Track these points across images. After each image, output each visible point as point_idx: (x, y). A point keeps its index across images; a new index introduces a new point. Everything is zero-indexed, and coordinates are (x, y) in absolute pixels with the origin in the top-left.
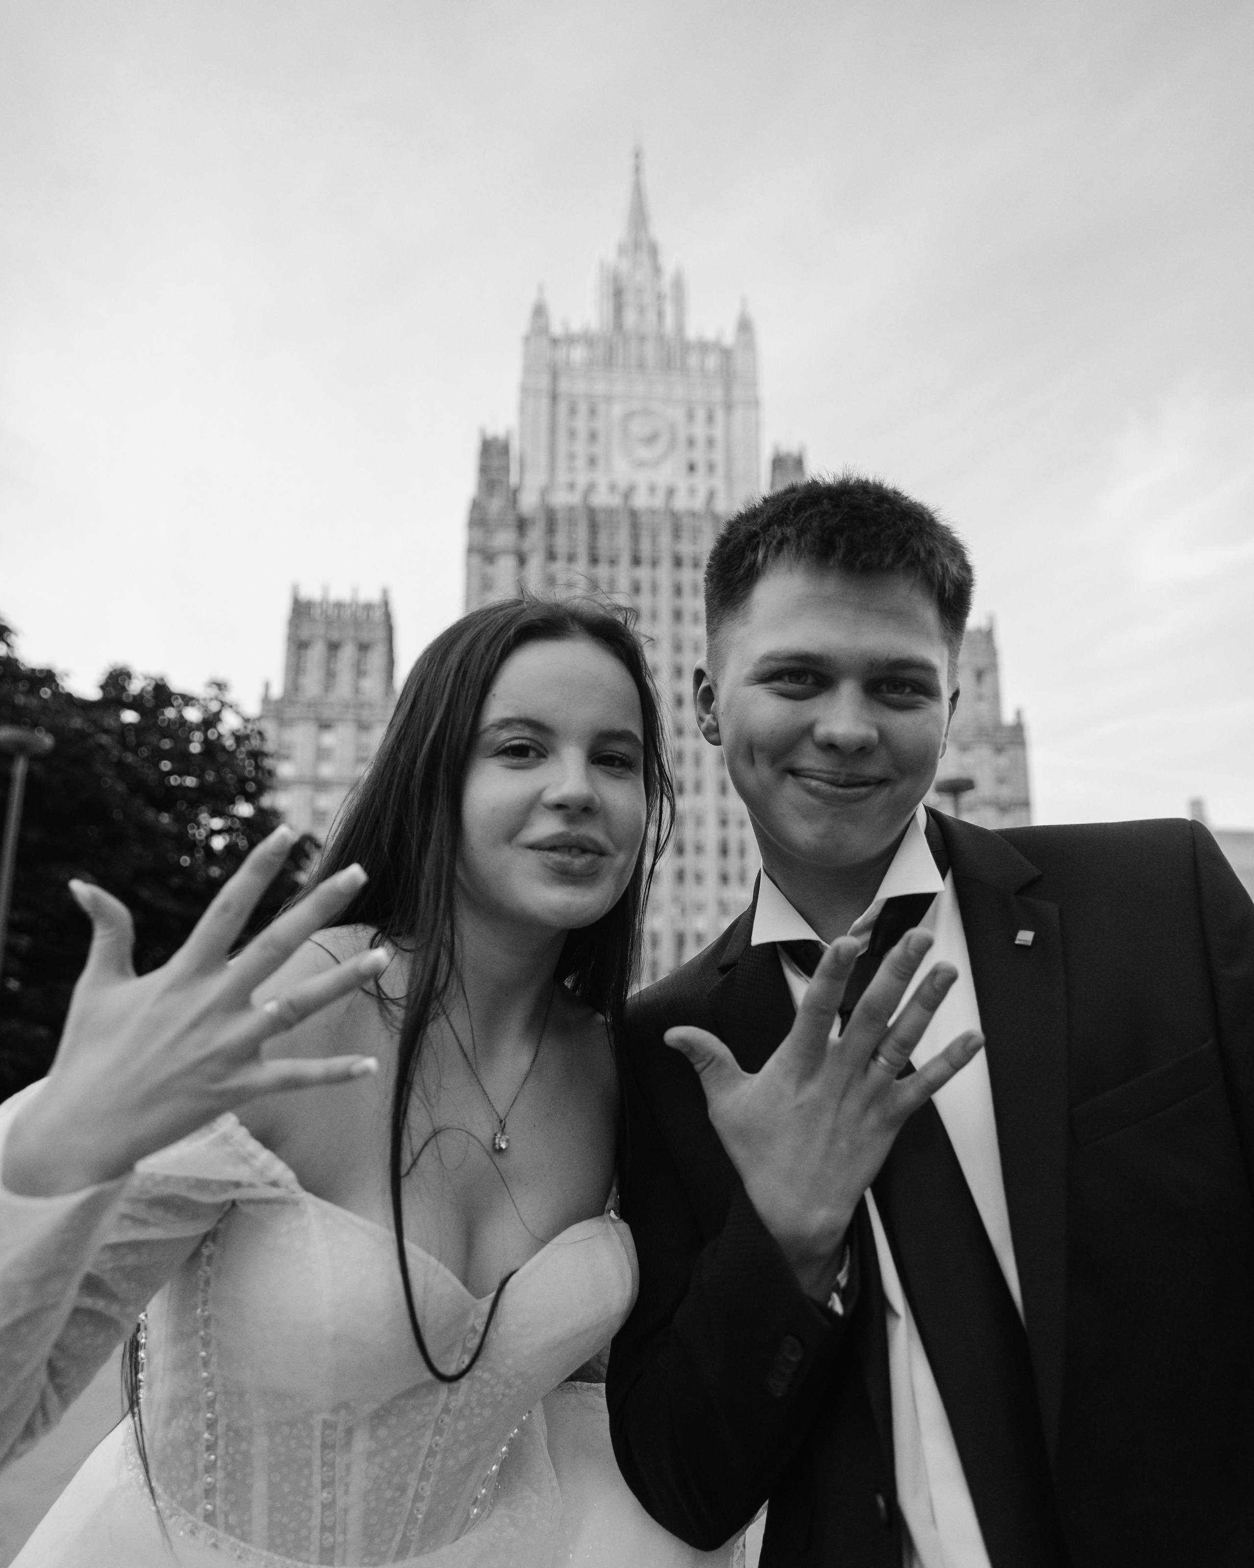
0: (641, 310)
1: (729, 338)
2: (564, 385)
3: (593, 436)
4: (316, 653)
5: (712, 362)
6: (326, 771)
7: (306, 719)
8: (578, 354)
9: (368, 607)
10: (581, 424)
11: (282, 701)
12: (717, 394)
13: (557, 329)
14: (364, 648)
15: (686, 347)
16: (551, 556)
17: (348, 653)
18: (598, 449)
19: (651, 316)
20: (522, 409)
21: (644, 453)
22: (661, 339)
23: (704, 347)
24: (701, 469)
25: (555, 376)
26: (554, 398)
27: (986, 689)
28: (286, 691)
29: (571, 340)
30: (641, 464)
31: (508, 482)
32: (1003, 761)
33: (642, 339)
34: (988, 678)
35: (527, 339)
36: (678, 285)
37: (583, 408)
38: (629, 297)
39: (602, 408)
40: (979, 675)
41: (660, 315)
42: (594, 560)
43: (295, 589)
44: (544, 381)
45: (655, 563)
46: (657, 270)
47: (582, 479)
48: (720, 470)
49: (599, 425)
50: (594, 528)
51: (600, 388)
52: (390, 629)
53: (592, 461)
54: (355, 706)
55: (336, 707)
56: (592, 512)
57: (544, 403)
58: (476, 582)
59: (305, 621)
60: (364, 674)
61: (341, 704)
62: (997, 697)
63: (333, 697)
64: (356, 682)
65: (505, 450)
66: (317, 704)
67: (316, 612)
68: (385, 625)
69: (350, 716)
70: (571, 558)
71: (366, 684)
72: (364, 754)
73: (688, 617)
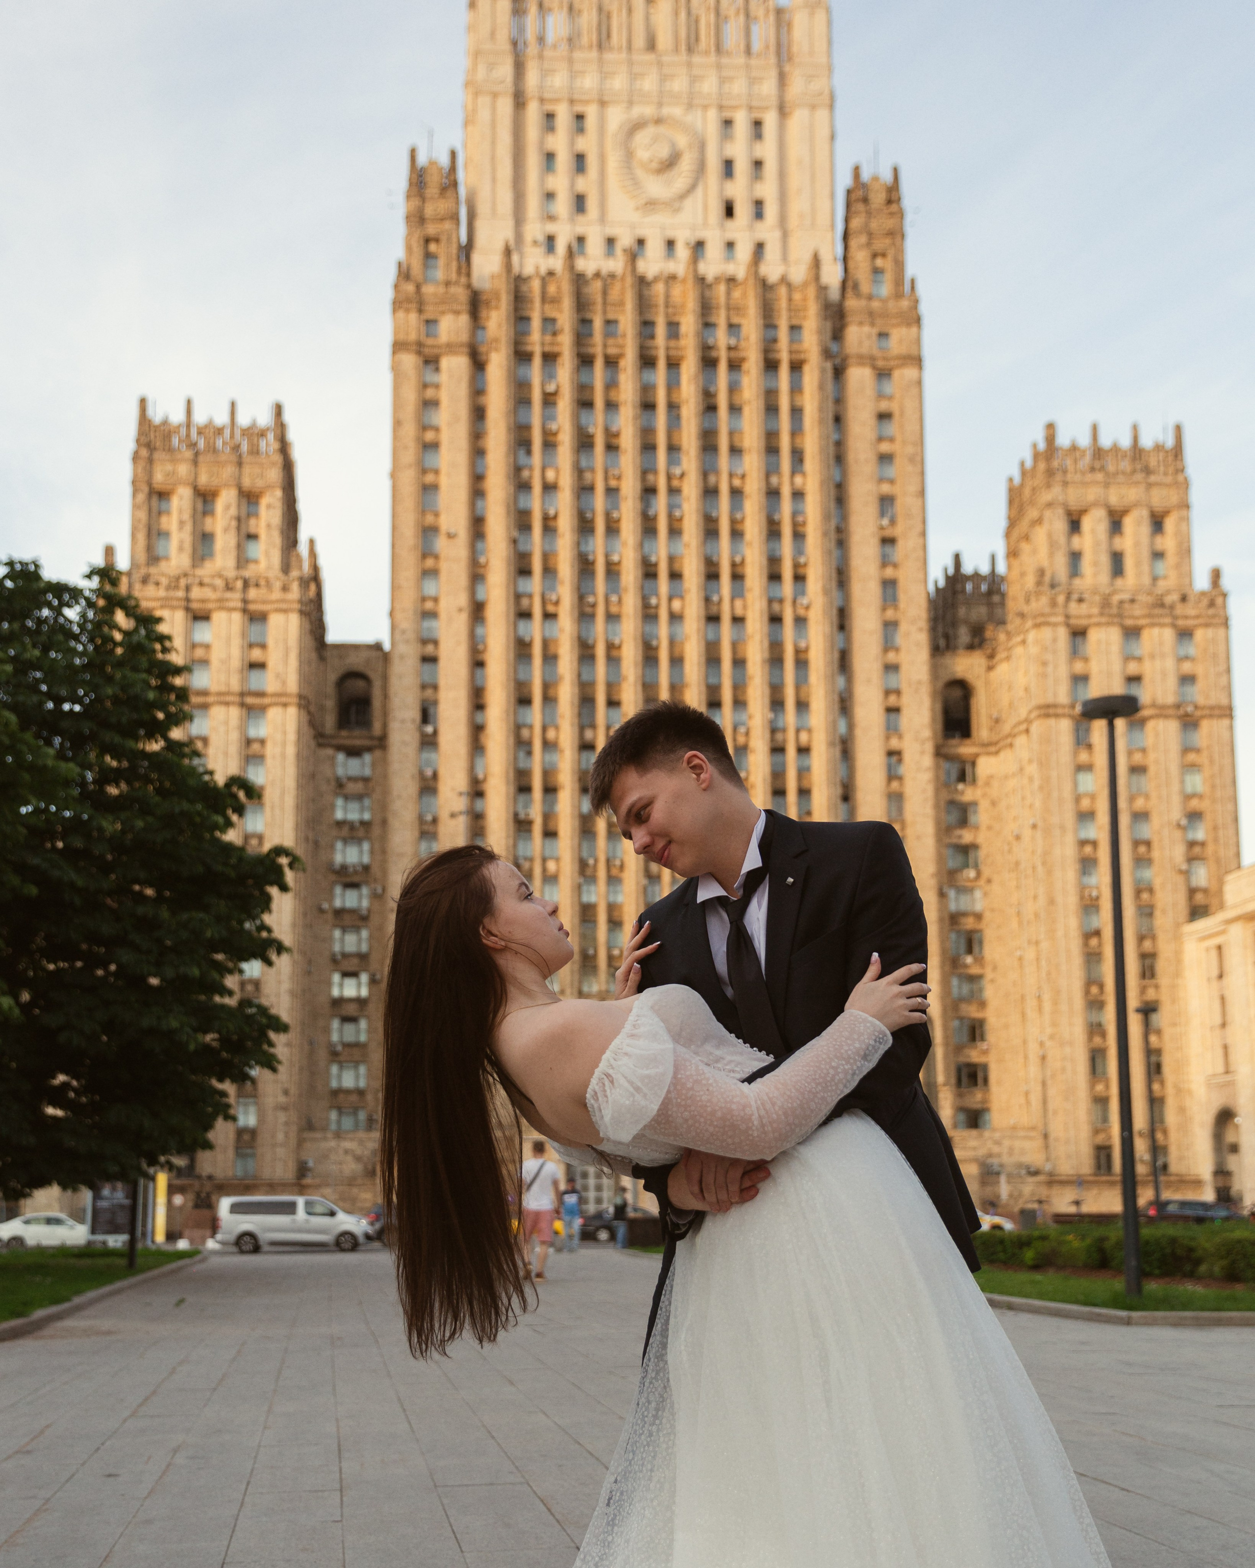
2: (532, 78)
3: (580, 160)
4: (181, 503)
5: (762, 33)
6: (202, 679)
8: (555, 27)
9: (254, 433)
10: (560, 142)
11: (132, 572)
12: (768, 87)
14: (249, 498)
15: (719, 11)
16: (521, 355)
17: (227, 504)
18: (586, 184)
20: (470, 116)
21: (655, 187)
23: (747, 8)
24: (743, 210)
25: (521, 62)
26: (519, 101)
27: (1168, 542)
28: (134, 561)
30: (651, 205)
31: (457, 238)
32: (1189, 649)
34: (1172, 525)
37: (563, 116)
39: (591, 113)
40: (1157, 523)
42: (585, 360)
44: (504, 70)
45: (673, 363)
47: (564, 234)
48: (771, 211)
49: (587, 144)
50: (581, 304)
51: (587, 82)
52: (288, 467)
53: (580, 203)
54: (239, 584)
55: (214, 588)
56: (579, 280)
57: (505, 105)
58: (411, 396)
59: (157, 455)
60: (252, 537)
61: (219, 582)
62: (1185, 551)
63: (207, 570)
64: (239, 547)
65: (450, 184)
66: (183, 582)
67: (175, 441)
68: (278, 459)
69: (234, 599)
70: (550, 358)
71: (254, 550)
72: (257, 655)
73: (723, 444)
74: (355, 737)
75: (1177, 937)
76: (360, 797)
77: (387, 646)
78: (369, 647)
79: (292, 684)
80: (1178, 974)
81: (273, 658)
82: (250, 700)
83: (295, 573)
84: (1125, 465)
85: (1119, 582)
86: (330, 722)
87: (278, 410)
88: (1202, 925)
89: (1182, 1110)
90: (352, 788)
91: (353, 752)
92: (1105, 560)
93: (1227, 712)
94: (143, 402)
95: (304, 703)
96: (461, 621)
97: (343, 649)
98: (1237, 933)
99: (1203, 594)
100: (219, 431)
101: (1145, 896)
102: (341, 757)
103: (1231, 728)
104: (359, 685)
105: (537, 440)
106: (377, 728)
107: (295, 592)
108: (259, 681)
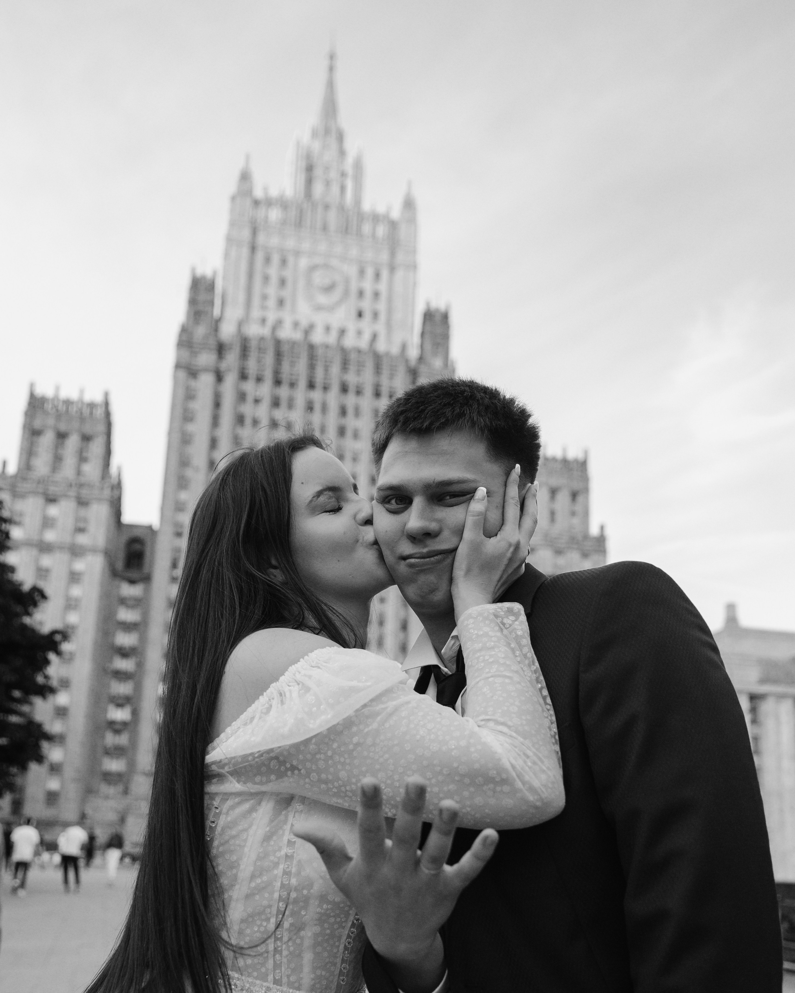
0: (328, 183)
1: (396, 214)
2: (261, 239)
3: (283, 282)
4: (48, 439)
5: (381, 231)
6: (50, 536)
7: (34, 493)
8: (275, 214)
9: (92, 406)
10: (273, 271)
11: (15, 477)
12: (384, 257)
13: (258, 193)
14: (86, 438)
15: (361, 217)
16: (243, 376)
17: (73, 442)
18: (286, 293)
19: (335, 189)
20: (227, 255)
21: (322, 299)
22: (342, 208)
23: (376, 218)
24: (368, 316)
25: (254, 232)
26: (253, 249)
27: (578, 508)
28: (19, 470)
29: (269, 202)
30: (319, 308)
31: (212, 314)
33: (327, 207)
34: (580, 499)
35: (233, 199)
36: (358, 166)
37: (276, 259)
38: (318, 172)
39: (291, 260)
40: (574, 496)
41: (343, 189)
42: (278, 382)
43: (32, 386)
44: (246, 234)
45: (326, 388)
46: (342, 153)
47: (272, 317)
48: (383, 317)
49: (288, 273)
50: (279, 355)
51: (290, 243)
52: (109, 425)
53: (281, 303)
54: (76, 486)
55: (61, 485)
56: (278, 343)
57: (245, 251)
58: (181, 392)
59: (39, 413)
60: (85, 460)
61: (65, 483)
62: (586, 514)
63: (59, 477)
64: (79, 466)
65: (211, 287)
66: (45, 481)
67: (48, 406)
68: (104, 420)
69: (72, 493)
70: (259, 379)
71: (87, 468)
72: (82, 525)
73: (349, 433)
74: (134, 574)
76: (135, 608)
77: (156, 526)
78: (146, 527)
79: (101, 542)
81: (92, 527)
82: (76, 549)
83: (107, 484)
84: (559, 466)
85: (554, 527)
86: (120, 565)
87: (106, 394)
90: (131, 603)
91: (132, 582)
92: (547, 515)
95: (107, 553)
97: (131, 527)
99: (595, 537)
100: (73, 403)
102: (125, 585)
104: (137, 547)
105: (248, 421)
106: (146, 570)
107: (107, 493)
108: (82, 540)
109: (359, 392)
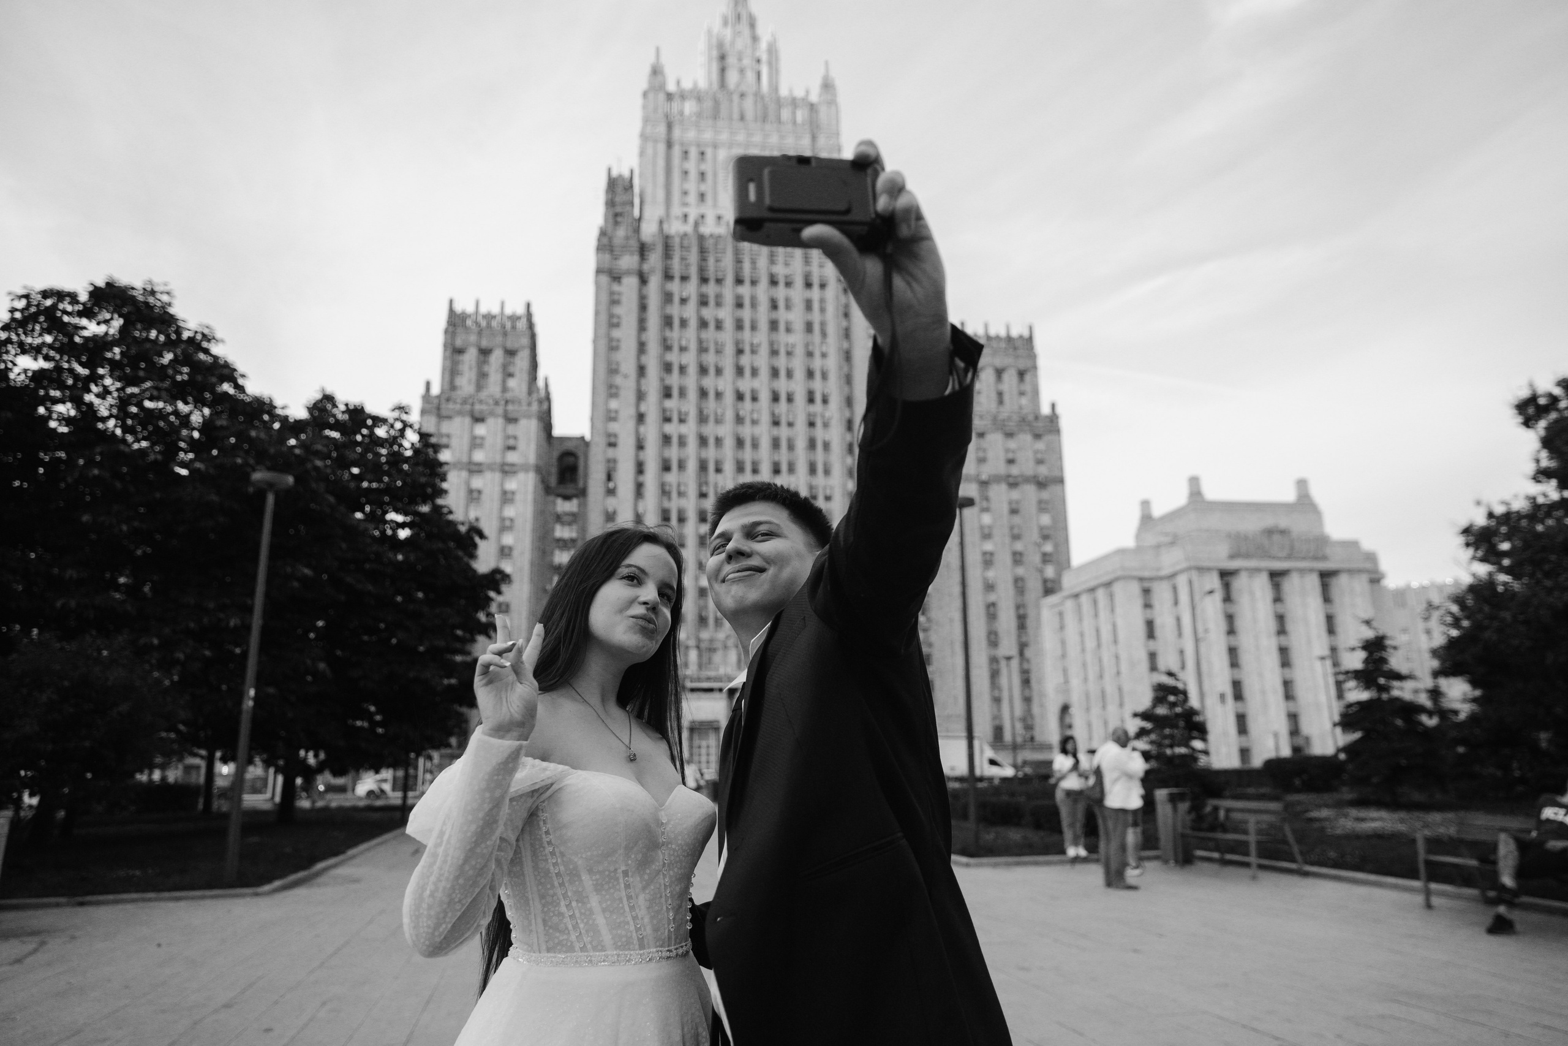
0: (742, 71)
1: (814, 98)
2: (677, 133)
3: (702, 175)
4: (471, 356)
5: (801, 115)
6: (479, 456)
7: (460, 413)
8: (689, 107)
9: (514, 318)
10: (692, 166)
11: (438, 397)
12: (805, 141)
13: (671, 87)
14: (511, 353)
15: (779, 103)
16: (668, 276)
17: (497, 357)
19: (750, 76)
20: (642, 153)
22: (758, 95)
23: (794, 103)
25: (670, 126)
26: (669, 145)
27: (1027, 387)
28: (443, 392)
29: (683, 96)
31: (633, 214)
32: (1040, 445)
33: (742, 95)
34: (1029, 377)
35: (645, 95)
36: (772, 50)
37: (693, 153)
38: (731, 60)
39: (709, 152)
40: (1021, 374)
41: (759, 75)
42: (704, 280)
44: (662, 129)
45: (754, 283)
46: (755, 39)
47: (693, 213)
49: (707, 167)
50: (703, 251)
51: (708, 136)
52: (533, 337)
53: (702, 196)
54: (503, 403)
55: (487, 404)
56: (701, 238)
57: (662, 147)
58: (605, 298)
59: (459, 330)
60: (511, 375)
61: (491, 401)
62: (1036, 392)
63: (483, 395)
64: (504, 382)
65: (629, 187)
66: (471, 401)
67: (469, 322)
68: (528, 333)
69: (500, 410)
70: (684, 278)
71: (512, 383)
72: (511, 442)
73: (782, 327)
74: (569, 489)
75: (1038, 607)
76: (570, 524)
77: (588, 437)
78: (577, 439)
79: (532, 458)
80: (1038, 626)
81: (521, 445)
82: (507, 468)
83: (535, 396)
84: (1003, 345)
85: (1002, 409)
86: (553, 481)
87: (528, 306)
88: (1052, 599)
89: (1042, 706)
90: (566, 519)
91: (567, 498)
92: (994, 396)
93: (1061, 481)
94: (451, 302)
95: (538, 470)
96: (631, 424)
97: (562, 439)
98: (1069, 605)
99: (1047, 417)
100: (494, 317)
101: (1020, 584)
102: (559, 501)
103: (1063, 491)
104: (571, 459)
105: (676, 323)
106: (581, 484)
107: (535, 407)
108: (512, 457)
109: (788, 284)
